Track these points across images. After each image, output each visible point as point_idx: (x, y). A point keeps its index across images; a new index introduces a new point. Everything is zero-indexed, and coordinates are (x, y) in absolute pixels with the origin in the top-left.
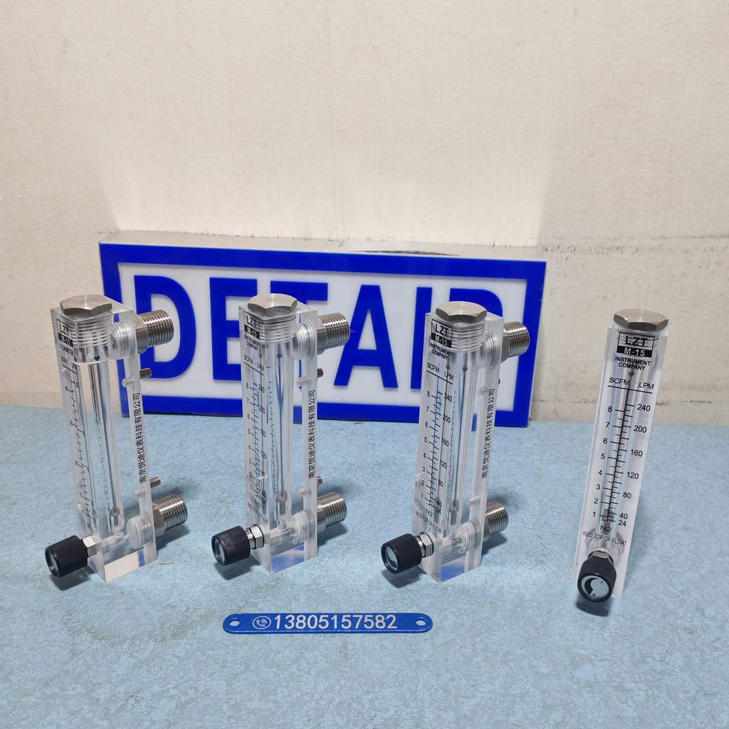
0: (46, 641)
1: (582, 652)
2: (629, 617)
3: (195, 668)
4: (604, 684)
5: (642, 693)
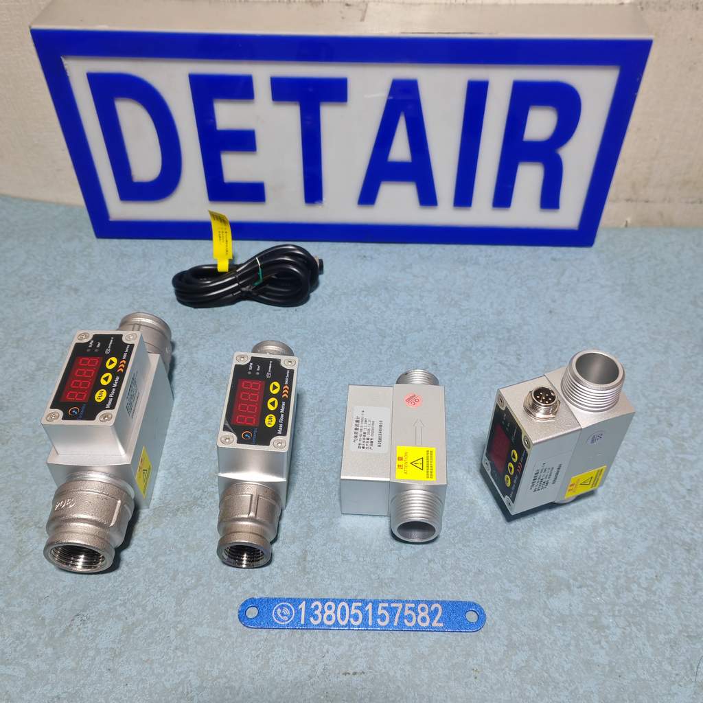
1: (561, 573)
2: (622, 525)
3: (145, 580)
4: (578, 618)
5: (619, 631)
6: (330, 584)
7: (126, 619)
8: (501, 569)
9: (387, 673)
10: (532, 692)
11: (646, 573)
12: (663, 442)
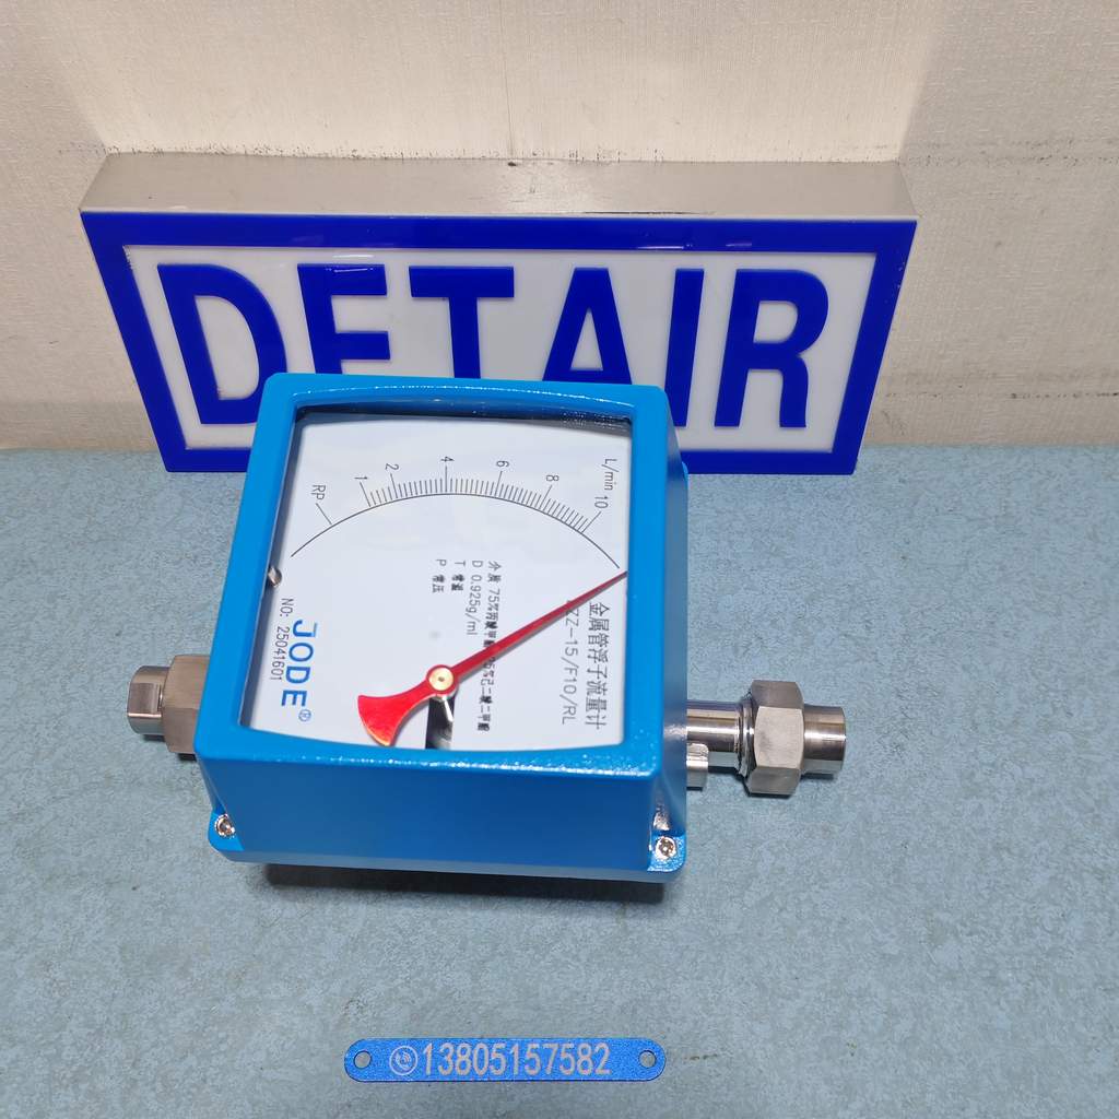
0: (222, 903)
1: (944, 917)
2: (1016, 851)
5: (1020, 987)
6: (660, 945)
7: (413, 1002)
8: (871, 915)
9: (744, 1054)
10: (922, 1069)
11: (1050, 912)
12: (1061, 738)
